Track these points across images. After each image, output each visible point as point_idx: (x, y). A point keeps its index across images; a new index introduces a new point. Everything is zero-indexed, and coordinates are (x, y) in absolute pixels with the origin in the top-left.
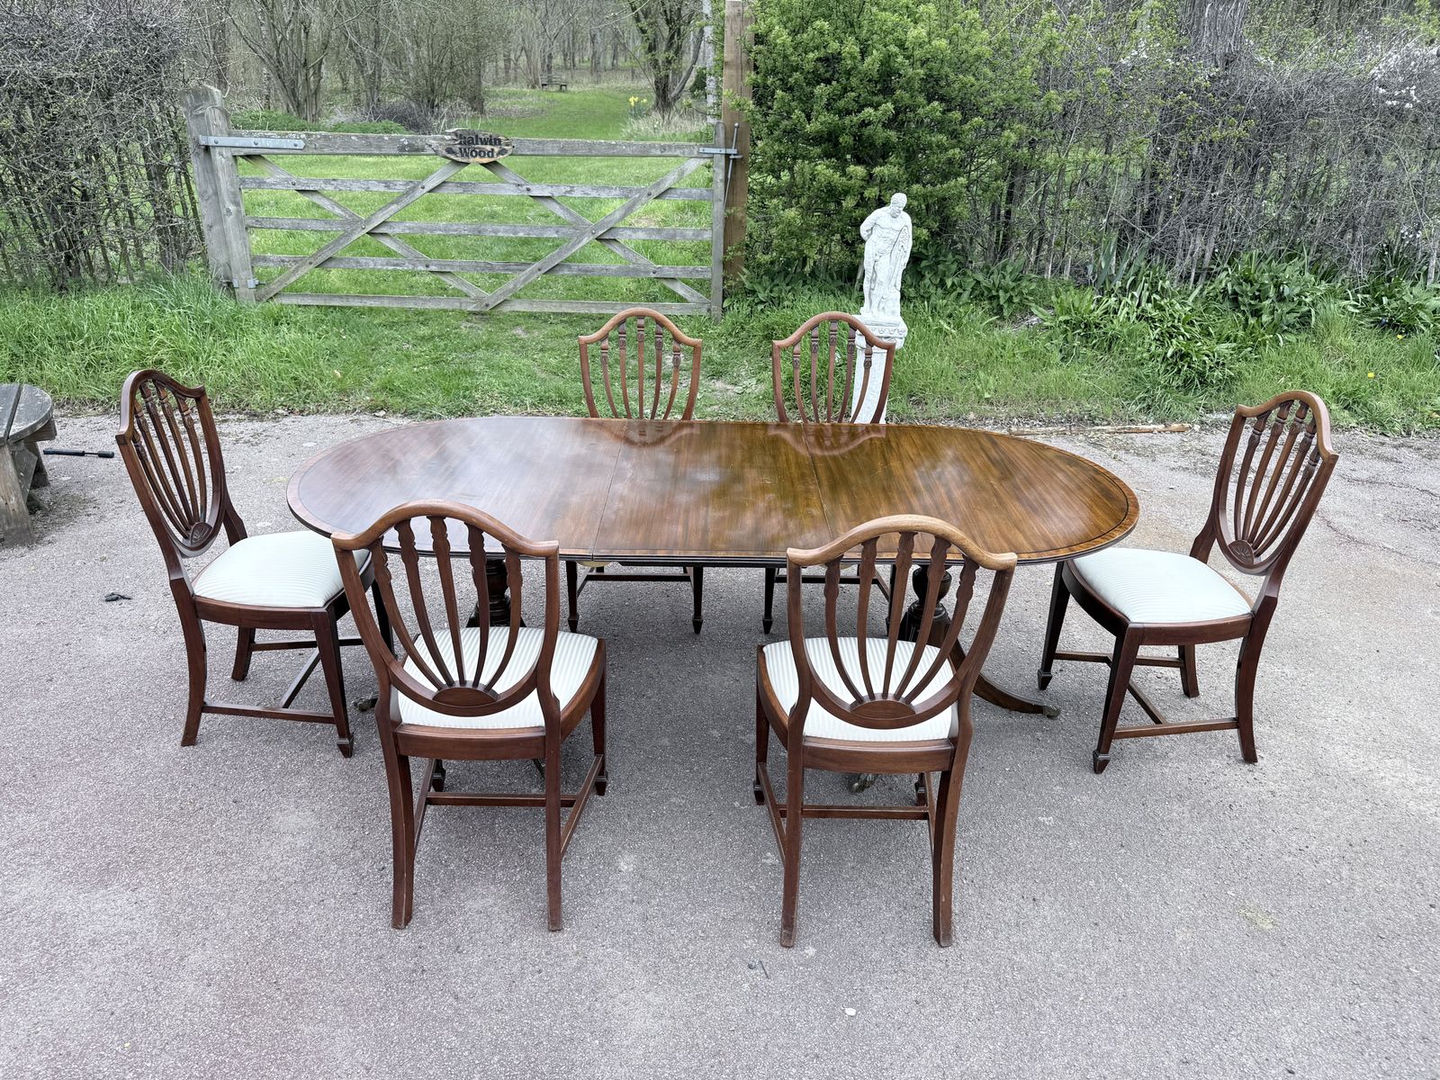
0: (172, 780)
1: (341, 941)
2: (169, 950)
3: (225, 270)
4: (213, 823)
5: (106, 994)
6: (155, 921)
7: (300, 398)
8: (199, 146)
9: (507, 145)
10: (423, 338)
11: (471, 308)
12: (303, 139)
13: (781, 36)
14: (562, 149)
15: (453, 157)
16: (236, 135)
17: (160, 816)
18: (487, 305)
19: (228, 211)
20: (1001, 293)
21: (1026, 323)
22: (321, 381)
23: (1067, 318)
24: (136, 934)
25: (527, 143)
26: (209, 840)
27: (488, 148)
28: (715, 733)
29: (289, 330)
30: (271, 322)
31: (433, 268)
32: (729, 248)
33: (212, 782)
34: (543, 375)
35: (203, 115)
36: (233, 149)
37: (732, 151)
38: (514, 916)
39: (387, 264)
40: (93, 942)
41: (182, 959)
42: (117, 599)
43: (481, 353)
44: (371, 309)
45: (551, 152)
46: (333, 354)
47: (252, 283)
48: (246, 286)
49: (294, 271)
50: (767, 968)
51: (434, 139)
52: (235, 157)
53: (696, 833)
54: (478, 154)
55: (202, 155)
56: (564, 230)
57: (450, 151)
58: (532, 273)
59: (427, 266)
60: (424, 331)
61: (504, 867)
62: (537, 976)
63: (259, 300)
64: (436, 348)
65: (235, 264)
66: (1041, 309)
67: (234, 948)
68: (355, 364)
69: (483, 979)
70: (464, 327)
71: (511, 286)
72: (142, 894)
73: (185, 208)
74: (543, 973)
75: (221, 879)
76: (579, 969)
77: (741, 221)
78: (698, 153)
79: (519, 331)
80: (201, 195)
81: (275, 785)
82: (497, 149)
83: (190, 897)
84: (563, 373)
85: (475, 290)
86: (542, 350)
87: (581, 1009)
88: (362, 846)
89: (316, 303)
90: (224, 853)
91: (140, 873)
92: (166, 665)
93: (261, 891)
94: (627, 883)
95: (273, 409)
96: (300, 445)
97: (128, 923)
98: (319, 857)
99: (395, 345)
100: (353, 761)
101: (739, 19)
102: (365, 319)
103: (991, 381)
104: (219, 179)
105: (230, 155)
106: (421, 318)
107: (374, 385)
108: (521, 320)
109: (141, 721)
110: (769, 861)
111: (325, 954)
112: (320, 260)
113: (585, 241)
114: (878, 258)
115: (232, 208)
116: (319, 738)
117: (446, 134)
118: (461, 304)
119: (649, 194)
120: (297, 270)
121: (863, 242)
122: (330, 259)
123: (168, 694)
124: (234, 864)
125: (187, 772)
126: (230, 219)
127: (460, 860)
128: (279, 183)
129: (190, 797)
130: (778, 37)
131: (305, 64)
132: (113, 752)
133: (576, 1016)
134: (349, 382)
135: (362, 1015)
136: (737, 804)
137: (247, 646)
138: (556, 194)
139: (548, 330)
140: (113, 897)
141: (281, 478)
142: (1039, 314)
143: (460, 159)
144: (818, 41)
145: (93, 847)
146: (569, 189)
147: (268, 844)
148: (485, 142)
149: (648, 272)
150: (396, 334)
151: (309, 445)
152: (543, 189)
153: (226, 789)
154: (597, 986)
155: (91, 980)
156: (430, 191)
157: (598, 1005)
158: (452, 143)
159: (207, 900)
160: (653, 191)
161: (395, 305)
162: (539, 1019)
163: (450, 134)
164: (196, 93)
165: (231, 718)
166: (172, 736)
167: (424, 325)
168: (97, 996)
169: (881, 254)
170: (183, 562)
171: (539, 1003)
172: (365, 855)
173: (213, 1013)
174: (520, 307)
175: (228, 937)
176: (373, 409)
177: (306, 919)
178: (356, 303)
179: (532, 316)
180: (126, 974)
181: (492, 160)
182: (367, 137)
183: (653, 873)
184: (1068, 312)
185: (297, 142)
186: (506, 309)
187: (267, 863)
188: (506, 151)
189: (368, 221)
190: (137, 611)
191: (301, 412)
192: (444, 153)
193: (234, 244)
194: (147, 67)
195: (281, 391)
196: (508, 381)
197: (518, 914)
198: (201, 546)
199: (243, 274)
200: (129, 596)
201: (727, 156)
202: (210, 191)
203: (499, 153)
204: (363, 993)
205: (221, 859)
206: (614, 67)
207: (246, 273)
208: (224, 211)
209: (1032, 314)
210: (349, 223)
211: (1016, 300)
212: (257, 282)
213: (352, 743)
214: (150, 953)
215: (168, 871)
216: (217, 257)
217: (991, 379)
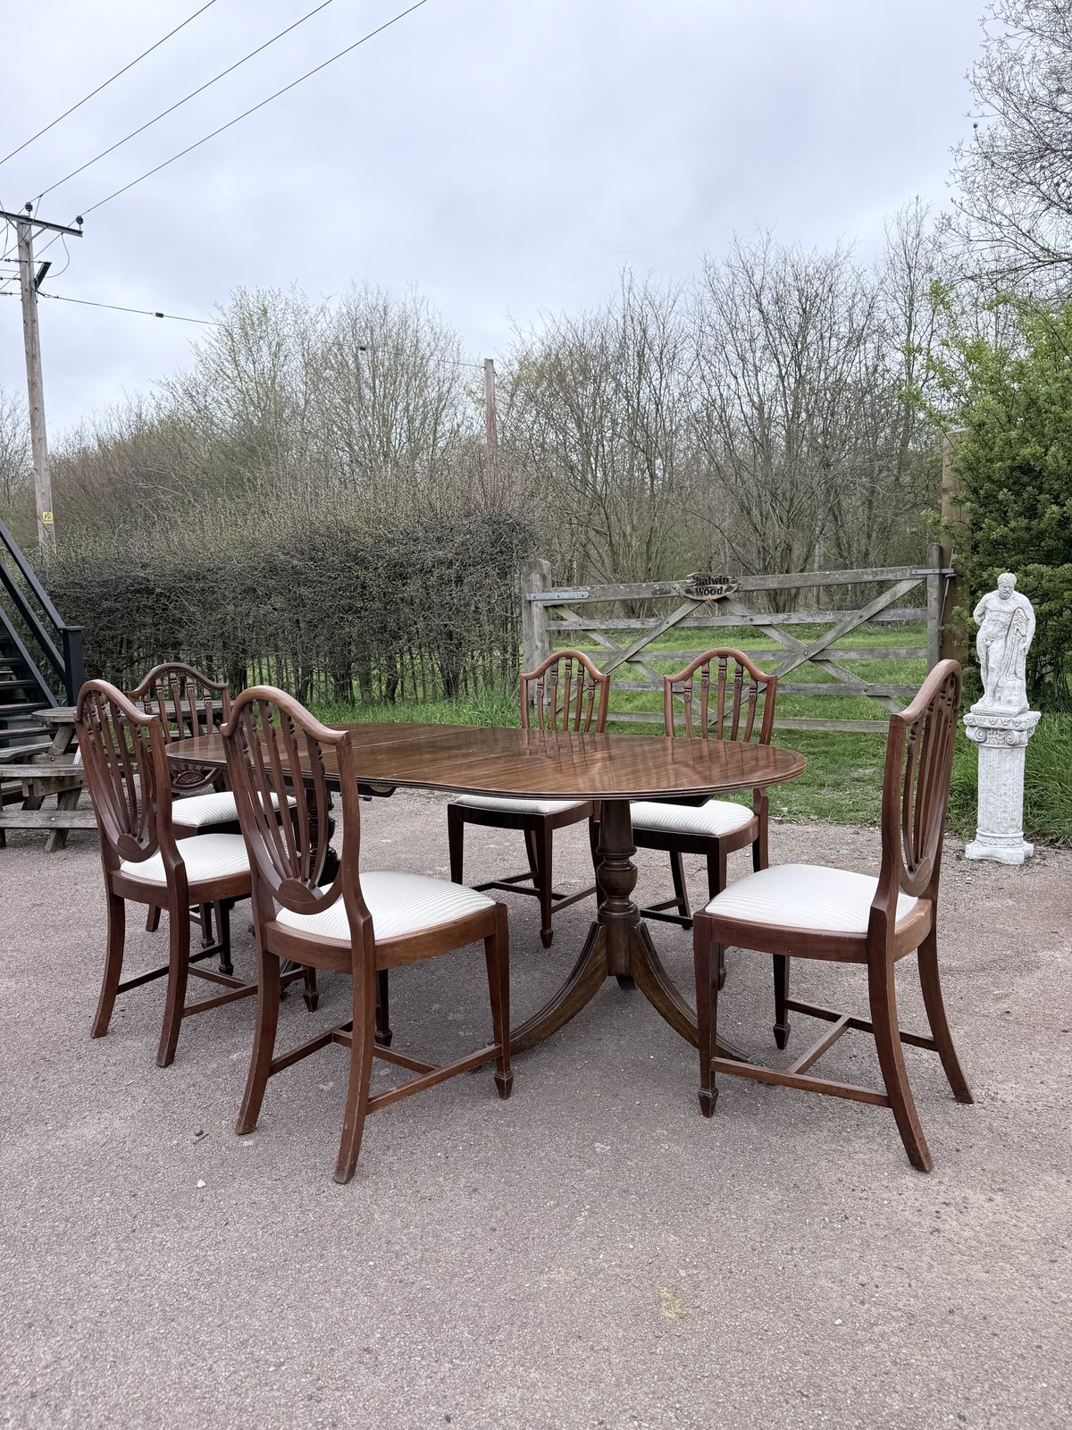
8: (526, 601)
9: (733, 583)
12: (588, 591)
14: (780, 583)
15: (690, 596)
16: (547, 591)
19: (537, 647)
25: (751, 580)
27: (718, 586)
35: (530, 579)
36: (545, 602)
37: (948, 570)
39: (637, 686)
51: (678, 583)
52: (545, 607)
54: (710, 592)
55: (528, 608)
56: (780, 653)
57: (688, 591)
78: (911, 574)
80: (525, 637)
82: (725, 587)
104: (535, 625)
105: (542, 606)
113: (798, 662)
115: (539, 644)
117: (687, 578)
119: (862, 616)
126: (537, 653)
128: (570, 625)
138: (774, 623)
143: (696, 598)
146: (788, 618)
148: (715, 582)
149: (859, 691)
152: (763, 619)
156: (673, 625)
158: (691, 585)
160: (866, 613)
161: (640, 720)
163: (689, 578)
164: (530, 564)
169: (993, 638)
181: (721, 596)
182: (631, 586)
185: (584, 593)
188: (732, 588)
189: (627, 653)
192: (685, 594)
201: (942, 576)
202: (530, 634)
203: (727, 590)
208: (534, 647)
210: (614, 654)
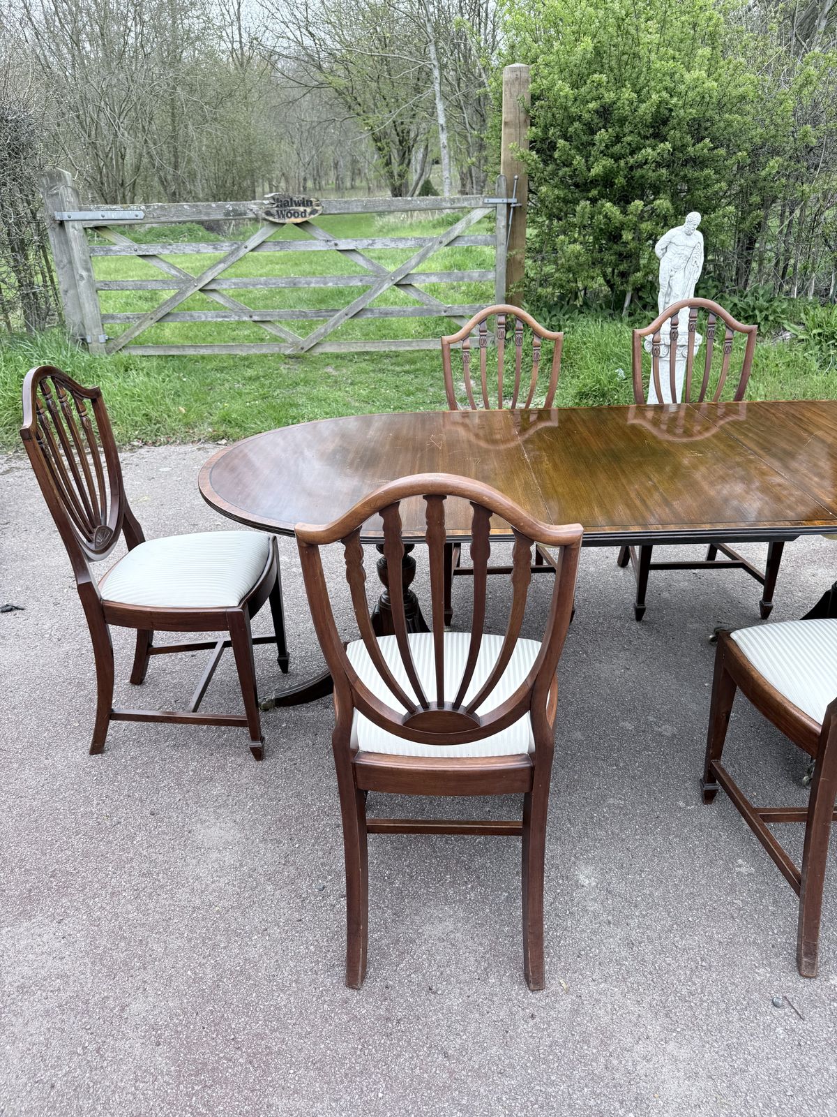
0: (85, 791)
1: (296, 981)
2: (107, 997)
3: (79, 329)
4: (133, 839)
5: (44, 1060)
6: (86, 960)
7: (152, 432)
8: (54, 220)
9: (318, 206)
10: (250, 378)
11: (288, 352)
12: (143, 210)
13: (564, 89)
14: (365, 207)
15: (271, 219)
16: (86, 210)
17: (78, 833)
18: (302, 349)
19: (81, 276)
20: (757, 312)
21: (780, 338)
22: (169, 416)
23: (820, 331)
24: (68, 977)
25: (335, 203)
26: (132, 859)
27: (301, 209)
28: (628, 725)
29: (138, 374)
30: (122, 370)
31: (256, 318)
32: (511, 286)
33: (125, 792)
34: (357, 404)
35: (57, 194)
36: (84, 222)
37: (513, 200)
38: (481, 944)
39: (217, 317)
40: (22, 989)
41: (123, 1010)
42: (11, 610)
43: (300, 389)
44: (203, 358)
45: (355, 210)
46: (177, 394)
47: (102, 338)
48: (98, 341)
49: (137, 327)
50: (795, 1005)
51: (255, 204)
52: (85, 229)
53: (650, 838)
54: (293, 215)
55: (57, 229)
56: (367, 279)
57: (268, 213)
58: (340, 318)
59: (251, 317)
60: (250, 373)
61: (453, 883)
62: (531, 1023)
63: (109, 353)
64: (263, 386)
65: (88, 323)
66: (792, 325)
67: (179, 994)
68: (196, 401)
69: (471, 1028)
70: (283, 369)
71: (323, 331)
72: (69, 926)
73: (44, 277)
74: (537, 1019)
75: (151, 906)
76: (577, 1012)
77: (520, 262)
78: (484, 203)
79: (330, 370)
80: (58, 265)
81: (191, 794)
82: (309, 210)
83: (121, 928)
84: (373, 401)
85: (292, 337)
86: (352, 384)
87: (599, 1068)
88: (294, 862)
89: (157, 354)
90: (150, 874)
91: (64, 900)
92: (65, 672)
93: (196, 919)
94: (595, 900)
95: (129, 442)
96: (157, 470)
97: (58, 963)
98: (250, 876)
99: (227, 385)
100: (266, 764)
101: (517, 83)
102: (199, 365)
103: (761, 388)
104: (72, 249)
105: (81, 227)
106: (246, 363)
107: (215, 418)
108: (330, 361)
109: (47, 729)
110: (743, 870)
111: (282, 999)
112: (160, 315)
113: (386, 286)
114: (673, 273)
115: (84, 274)
116: (226, 740)
117: (265, 199)
118: (280, 348)
119: (441, 243)
120: (140, 325)
121: (659, 259)
122: (168, 314)
123: (70, 701)
124: (162, 887)
125: (99, 782)
126: (82, 284)
127: (404, 876)
128: (124, 250)
129: (106, 811)
130: (561, 90)
131: (122, 185)
132: (22, 763)
133: (595, 1079)
134: (193, 417)
135: (342, 1082)
136: (681, 804)
137: (145, 650)
138: (360, 247)
139: (353, 368)
140: (38, 931)
141: (146, 498)
142: (791, 330)
143: (277, 221)
144: (594, 93)
145: (12, 871)
146: (371, 242)
147: (194, 861)
148: (298, 204)
149: (439, 312)
150: (227, 376)
151: (165, 469)
152: (349, 243)
153: (141, 800)
154: (606, 1037)
155: (24, 1040)
156: (253, 250)
157: (615, 1062)
158: (270, 206)
159: (140, 931)
160: (444, 240)
161: (224, 352)
162: (552, 1084)
163: (268, 199)
164: (50, 175)
165: (135, 724)
166: (79, 744)
167: (250, 368)
168: (33, 1061)
169: (676, 269)
170: (90, 565)
171: (546, 1061)
172: (300, 872)
173: (168, 1084)
174: (330, 349)
175: (170, 979)
176: (215, 439)
177: (253, 954)
178: (191, 352)
179: (338, 357)
180: (63, 1031)
181: (304, 219)
182: (197, 206)
183: (620, 887)
184: (820, 326)
185: (137, 213)
186: (319, 350)
187: (197, 885)
188: (316, 211)
189: (200, 279)
190: (31, 621)
191: (154, 443)
192: (264, 216)
193: (87, 305)
194: (9, 154)
195: (135, 425)
196: (327, 410)
197: (486, 941)
198: (104, 549)
199: (95, 331)
200: (22, 606)
201: (509, 205)
202: (65, 261)
203: (311, 213)
204: (336, 1051)
205: (146, 881)
206: (353, 187)
207: (97, 329)
208: (77, 277)
209: (785, 330)
210: (183, 282)
211: (771, 318)
212: (107, 337)
213: (263, 746)
214: (86, 1002)
215: (94, 897)
216: (72, 318)
217: (761, 387)
